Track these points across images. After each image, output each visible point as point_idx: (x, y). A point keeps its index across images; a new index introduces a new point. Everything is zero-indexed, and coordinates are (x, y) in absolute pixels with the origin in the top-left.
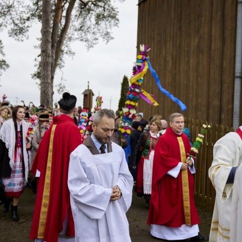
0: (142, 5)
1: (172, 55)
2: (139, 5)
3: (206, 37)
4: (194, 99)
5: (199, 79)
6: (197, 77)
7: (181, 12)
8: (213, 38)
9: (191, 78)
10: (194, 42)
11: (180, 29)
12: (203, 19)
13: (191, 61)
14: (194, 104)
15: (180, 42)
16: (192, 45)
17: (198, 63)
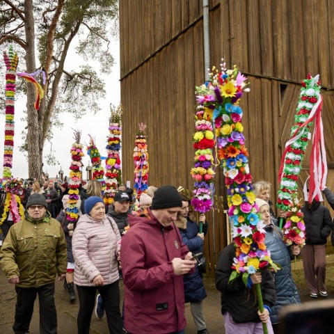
0: (124, 80)
1: (153, 127)
2: (121, 80)
3: (181, 111)
4: (175, 167)
5: (178, 148)
6: (176, 147)
7: (159, 89)
8: (187, 112)
9: (171, 148)
10: (172, 116)
11: (159, 103)
12: (178, 94)
13: (170, 133)
14: (175, 171)
15: (159, 115)
16: (170, 118)
17: (176, 135)
